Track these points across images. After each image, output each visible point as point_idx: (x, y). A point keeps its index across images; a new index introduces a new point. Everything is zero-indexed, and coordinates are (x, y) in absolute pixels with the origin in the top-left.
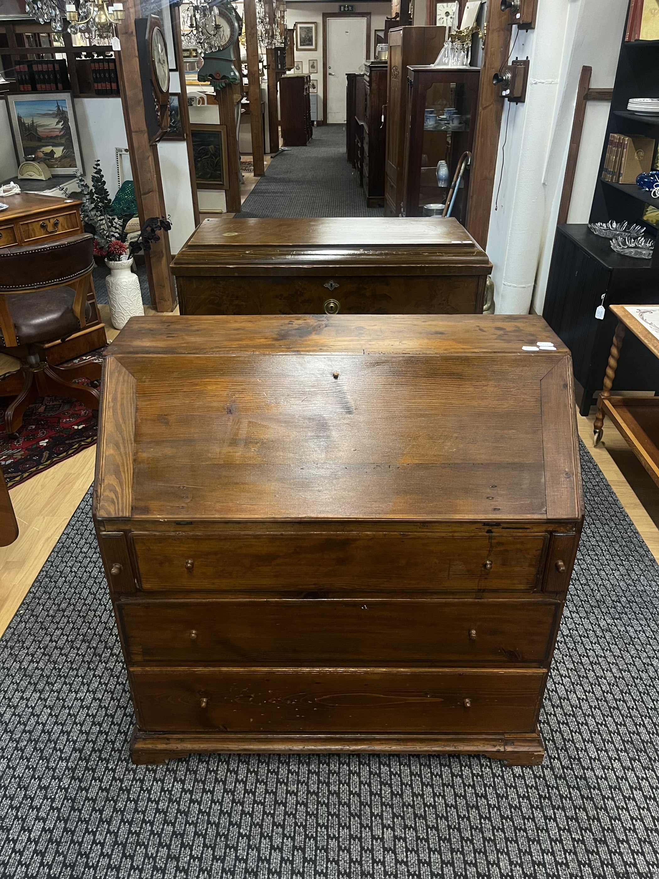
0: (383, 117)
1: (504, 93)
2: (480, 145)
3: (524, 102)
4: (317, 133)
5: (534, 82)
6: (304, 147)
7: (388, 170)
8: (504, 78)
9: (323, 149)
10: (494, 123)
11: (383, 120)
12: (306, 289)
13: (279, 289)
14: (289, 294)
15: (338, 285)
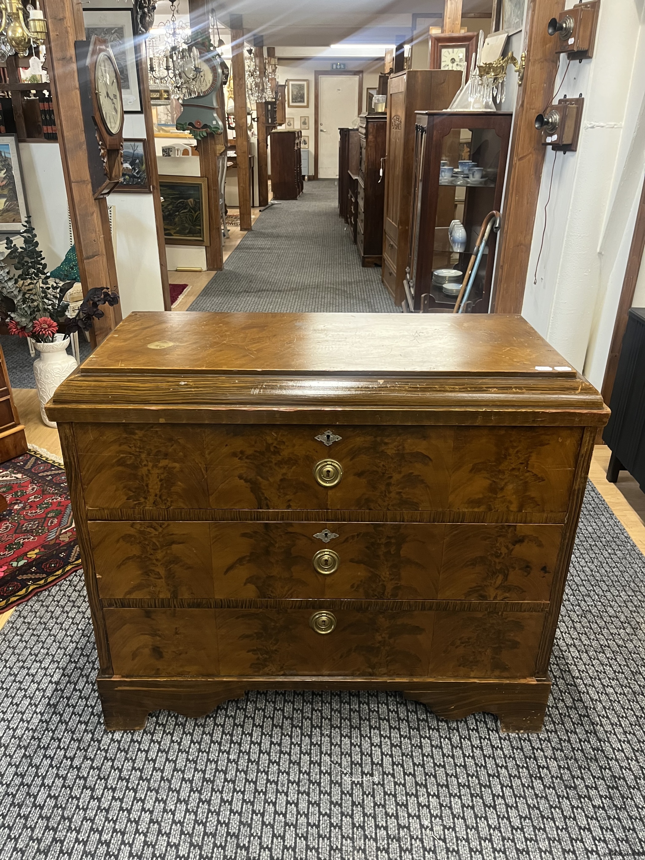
0: (381, 171)
1: (549, 140)
2: (513, 203)
3: (576, 151)
4: (307, 187)
5: (589, 126)
6: (294, 201)
7: (386, 227)
8: (550, 120)
9: (314, 203)
10: (533, 177)
11: (381, 174)
12: (284, 443)
13: (239, 444)
14: (255, 451)
15: (340, 438)
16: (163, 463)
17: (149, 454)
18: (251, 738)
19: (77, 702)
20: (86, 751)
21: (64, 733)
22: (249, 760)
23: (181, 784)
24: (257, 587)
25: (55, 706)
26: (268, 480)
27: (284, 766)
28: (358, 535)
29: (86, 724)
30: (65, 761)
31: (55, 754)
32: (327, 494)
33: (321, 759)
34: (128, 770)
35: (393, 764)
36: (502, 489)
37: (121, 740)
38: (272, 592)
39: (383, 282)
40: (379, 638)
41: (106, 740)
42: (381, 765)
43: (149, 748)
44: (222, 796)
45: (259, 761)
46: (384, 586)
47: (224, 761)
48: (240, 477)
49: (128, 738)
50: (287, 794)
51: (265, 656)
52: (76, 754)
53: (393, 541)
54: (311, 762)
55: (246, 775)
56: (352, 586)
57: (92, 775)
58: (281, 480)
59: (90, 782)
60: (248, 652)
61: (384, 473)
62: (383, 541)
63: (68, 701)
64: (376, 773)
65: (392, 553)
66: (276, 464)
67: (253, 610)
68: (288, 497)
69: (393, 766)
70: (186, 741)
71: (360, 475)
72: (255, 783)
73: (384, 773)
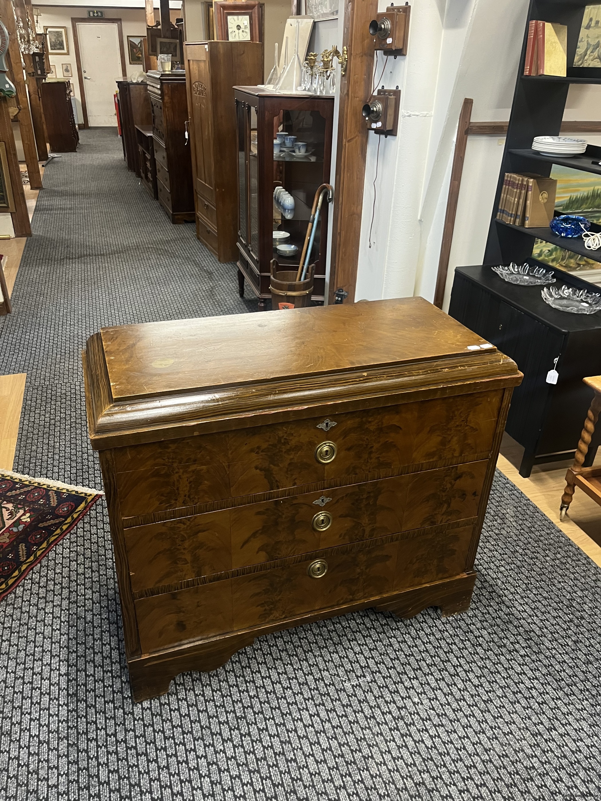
0: (186, 133)
1: (374, 126)
3: (396, 135)
4: (83, 136)
5: (407, 114)
6: (74, 153)
7: (197, 187)
8: (375, 109)
9: (95, 156)
11: (187, 137)
12: (292, 434)
13: (256, 441)
14: (270, 445)
15: (336, 423)
16: (193, 468)
17: (180, 463)
18: (261, 674)
19: (95, 686)
20: (124, 724)
21: (96, 715)
22: (267, 692)
23: (220, 727)
24: (267, 553)
25: (76, 694)
26: (278, 466)
27: (296, 688)
28: (346, 496)
29: (113, 702)
30: (109, 739)
31: (97, 735)
32: (324, 469)
33: (322, 675)
34: (169, 730)
35: (377, 663)
36: (450, 441)
37: (151, 707)
38: (279, 554)
39: (199, 238)
40: (358, 571)
41: (137, 710)
42: (368, 667)
43: (179, 707)
44: (258, 727)
45: (275, 690)
46: (364, 530)
47: (246, 698)
48: (256, 468)
49: (156, 703)
50: (307, 710)
51: (271, 606)
52: (116, 730)
53: (372, 494)
54: (316, 680)
55: (269, 704)
56: (340, 536)
57: (140, 743)
58: (290, 464)
59: (141, 748)
60: (258, 606)
61: (367, 445)
62: (365, 496)
63: (86, 687)
64: (366, 674)
65: (371, 503)
66: (285, 452)
67: (263, 572)
68: (294, 477)
69: (377, 665)
70: (208, 692)
71: (349, 449)
72: (279, 708)
73: (373, 672)
